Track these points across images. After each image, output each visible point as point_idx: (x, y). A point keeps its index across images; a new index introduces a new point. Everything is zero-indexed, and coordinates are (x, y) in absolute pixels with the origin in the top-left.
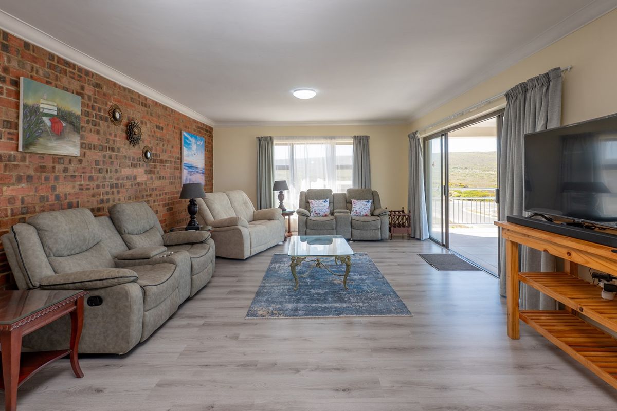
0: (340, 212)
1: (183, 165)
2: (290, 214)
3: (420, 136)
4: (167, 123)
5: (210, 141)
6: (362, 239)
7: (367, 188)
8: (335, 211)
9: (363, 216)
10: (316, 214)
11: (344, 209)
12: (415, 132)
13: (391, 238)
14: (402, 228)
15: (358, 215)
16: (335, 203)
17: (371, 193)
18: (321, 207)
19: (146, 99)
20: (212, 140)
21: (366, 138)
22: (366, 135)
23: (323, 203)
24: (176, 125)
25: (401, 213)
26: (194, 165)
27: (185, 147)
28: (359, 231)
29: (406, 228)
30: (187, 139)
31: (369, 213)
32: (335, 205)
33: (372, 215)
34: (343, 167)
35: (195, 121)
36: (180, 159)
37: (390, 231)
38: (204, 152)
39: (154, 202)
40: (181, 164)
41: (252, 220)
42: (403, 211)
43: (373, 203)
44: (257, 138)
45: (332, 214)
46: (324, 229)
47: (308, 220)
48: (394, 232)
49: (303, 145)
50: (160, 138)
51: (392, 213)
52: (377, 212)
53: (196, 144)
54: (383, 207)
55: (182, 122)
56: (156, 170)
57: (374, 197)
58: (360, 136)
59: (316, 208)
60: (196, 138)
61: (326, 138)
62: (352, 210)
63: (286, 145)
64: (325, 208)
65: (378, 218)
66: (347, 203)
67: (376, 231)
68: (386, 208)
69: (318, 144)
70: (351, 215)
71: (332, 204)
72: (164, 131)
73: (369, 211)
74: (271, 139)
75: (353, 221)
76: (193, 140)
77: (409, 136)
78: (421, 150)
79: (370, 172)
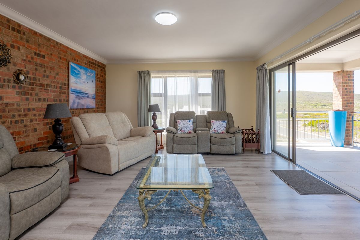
0: (201, 130)
1: (70, 90)
2: (161, 131)
3: (268, 67)
4: (49, 53)
5: (103, 74)
6: (219, 153)
7: (222, 110)
8: (197, 129)
9: (220, 133)
10: (182, 131)
11: (205, 127)
12: (264, 65)
13: (244, 151)
14: (252, 144)
15: (216, 132)
16: (197, 123)
17: (226, 115)
18: (186, 126)
19: (19, 26)
20: (105, 74)
21: (223, 72)
22: (222, 69)
23: (188, 122)
24: (62, 56)
25: (251, 130)
26: (84, 91)
27: (72, 75)
28: (217, 146)
29: (256, 144)
30: (76, 69)
31: (225, 131)
32: (197, 124)
33: (228, 132)
34: (203, 95)
35: (86, 57)
36: (67, 85)
37: (243, 146)
38: (95, 82)
39: (31, 121)
40: (68, 90)
41: (129, 136)
42: (252, 129)
43: (228, 122)
44: (138, 72)
45: (195, 131)
46: (188, 144)
47: (174, 137)
48: (246, 147)
49: (173, 78)
50: (40, 65)
51: (244, 132)
52: (232, 130)
53: (86, 74)
54: (236, 125)
55: (71, 54)
56: (34, 93)
57: (228, 118)
58: (218, 70)
59: (182, 126)
60: (86, 70)
61: (190, 71)
62: (211, 128)
63: (160, 77)
64: (190, 126)
65: (232, 135)
66: (207, 122)
67: (232, 146)
68: (238, 127)
69: (185, 77)
70: (210, 132)
71: (195, 123)
72: (46, 59)
73: (225, 129)
74: (148, 73)
75: (212, 138)
76: (82, 71)
77: (257, 69)
78: (268, 79)
79: (225, 98)
